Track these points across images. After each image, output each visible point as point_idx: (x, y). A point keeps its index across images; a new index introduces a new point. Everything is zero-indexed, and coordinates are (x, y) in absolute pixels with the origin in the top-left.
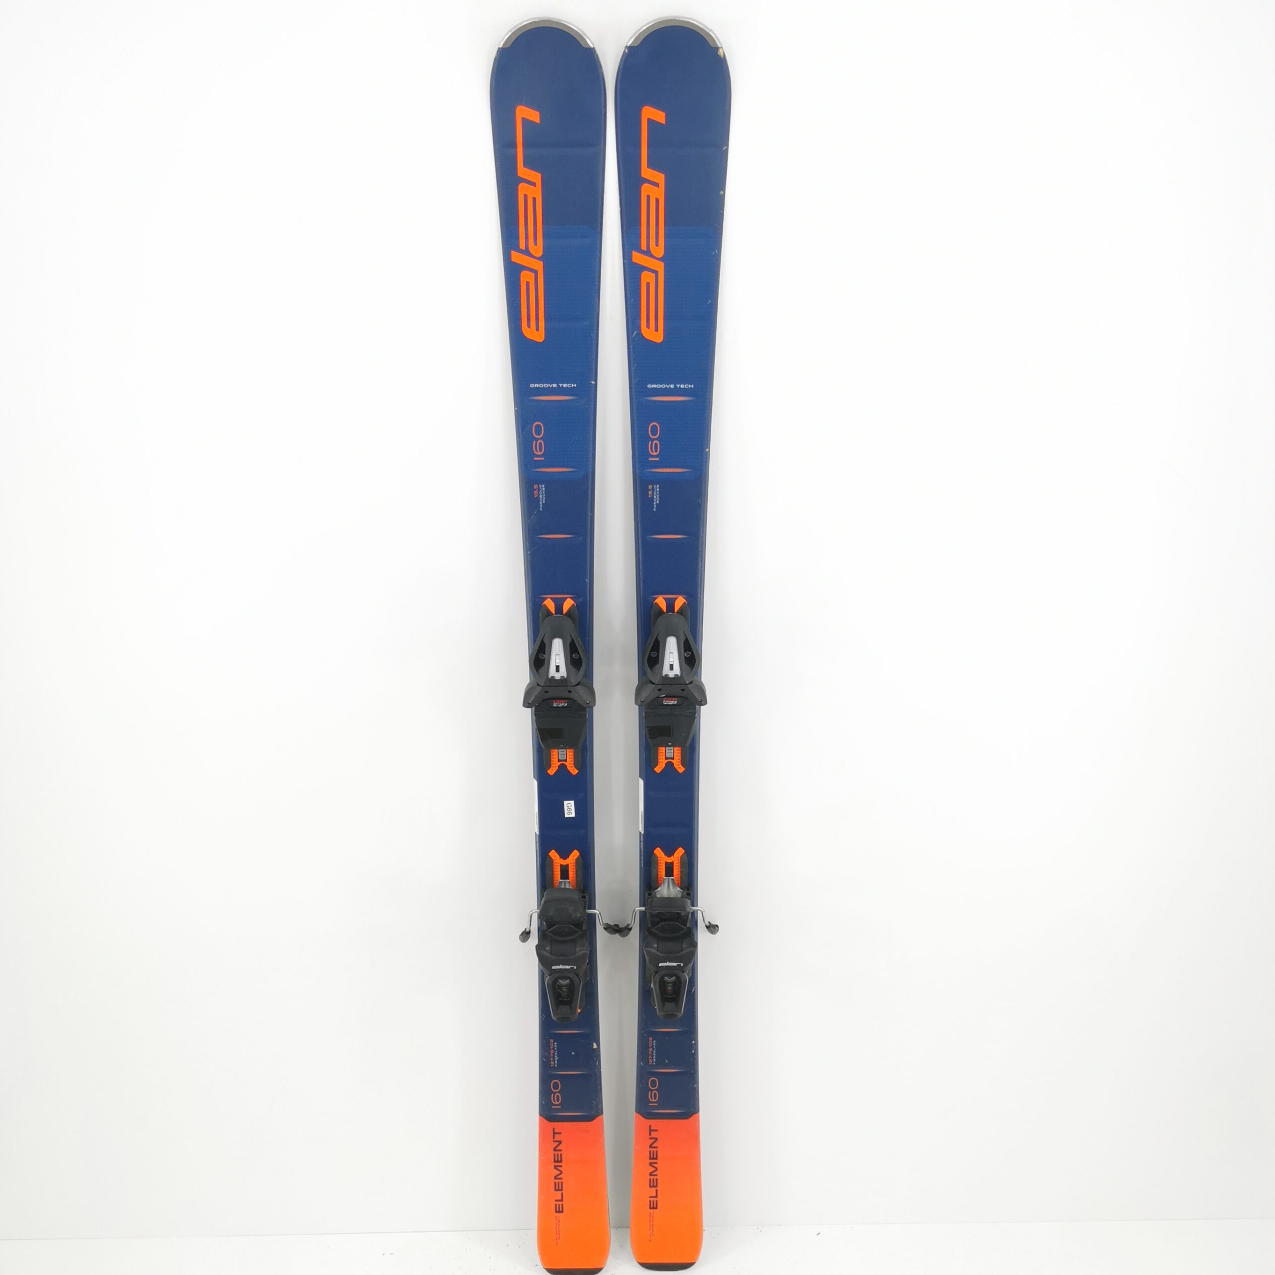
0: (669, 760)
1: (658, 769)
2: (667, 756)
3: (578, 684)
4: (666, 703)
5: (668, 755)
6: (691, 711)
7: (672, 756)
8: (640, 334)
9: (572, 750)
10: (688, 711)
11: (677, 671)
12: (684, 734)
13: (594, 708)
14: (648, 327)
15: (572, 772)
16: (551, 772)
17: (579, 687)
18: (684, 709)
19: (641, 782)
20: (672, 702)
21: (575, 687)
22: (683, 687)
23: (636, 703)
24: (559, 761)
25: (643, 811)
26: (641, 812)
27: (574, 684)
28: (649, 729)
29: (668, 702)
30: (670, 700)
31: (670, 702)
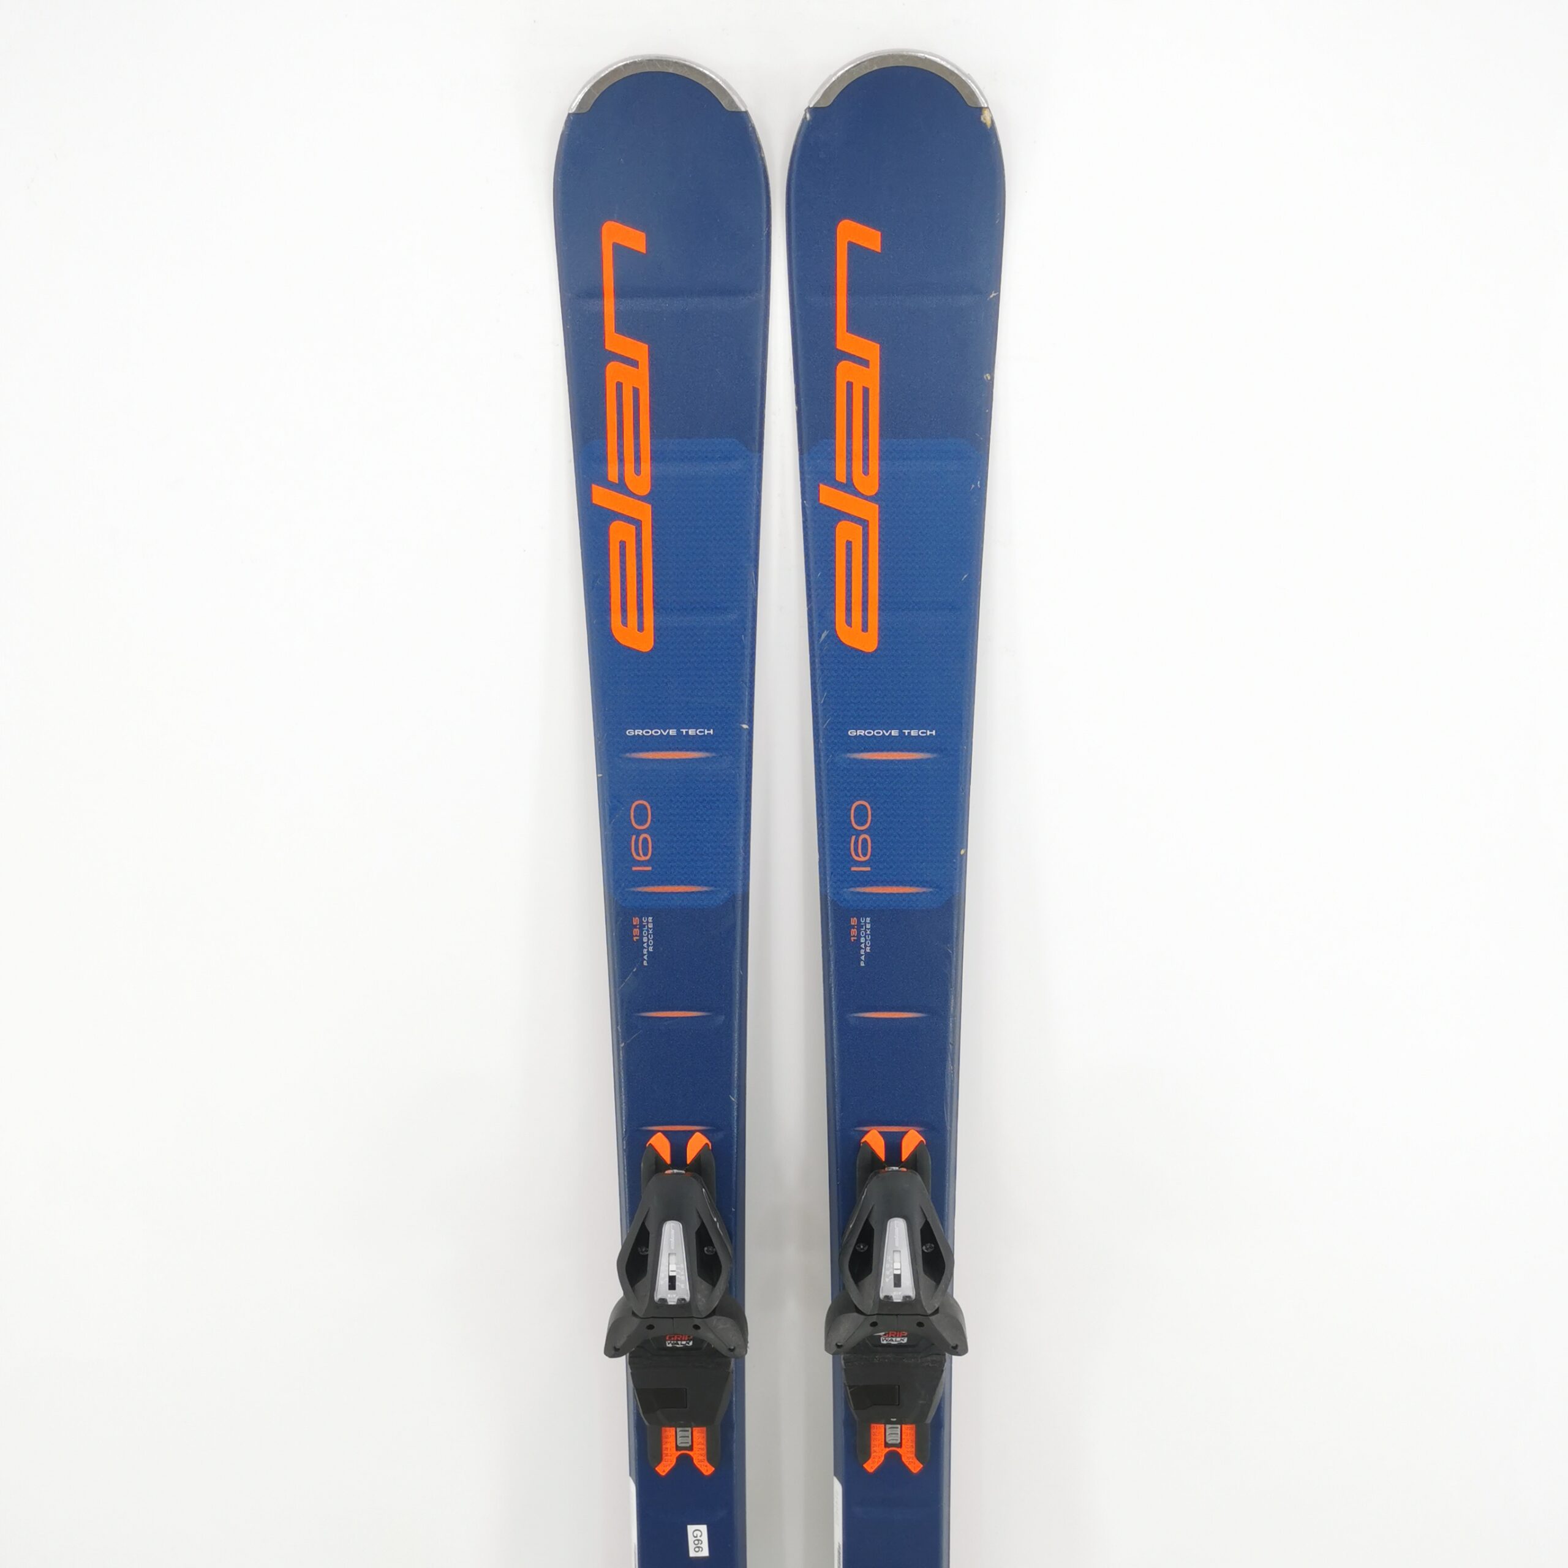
0: (891, 1449)
1: (871, 1466)
2: (887, 1440)
3: (713, 1313)
4: (885, 1342)
5: (891, 1440)
6: (934, 1358)
7: (899, 1441)
8: (834, 636)
9: (704, 1429)
10: (929, 1358)
11: (908, 1288)
12: (921, 1402)
13: (746, 1356)
14: (849, 623)
15: (703, 1469)
16: (663, 1469)
17: (714, 1319)
18: (922, 1354)
19: (838, 1488)
20: (898, 1339)
21: (705, 1319)
22: (920, 1319)
23: (828, 1349)
24: (678, 1448)
25: (841, 1543)
26: (838, 1544)
27: (704, 1316)
28: (852, 1390)
29: (890, 1339)
30: (893, 1335)
31: (894, 1339)
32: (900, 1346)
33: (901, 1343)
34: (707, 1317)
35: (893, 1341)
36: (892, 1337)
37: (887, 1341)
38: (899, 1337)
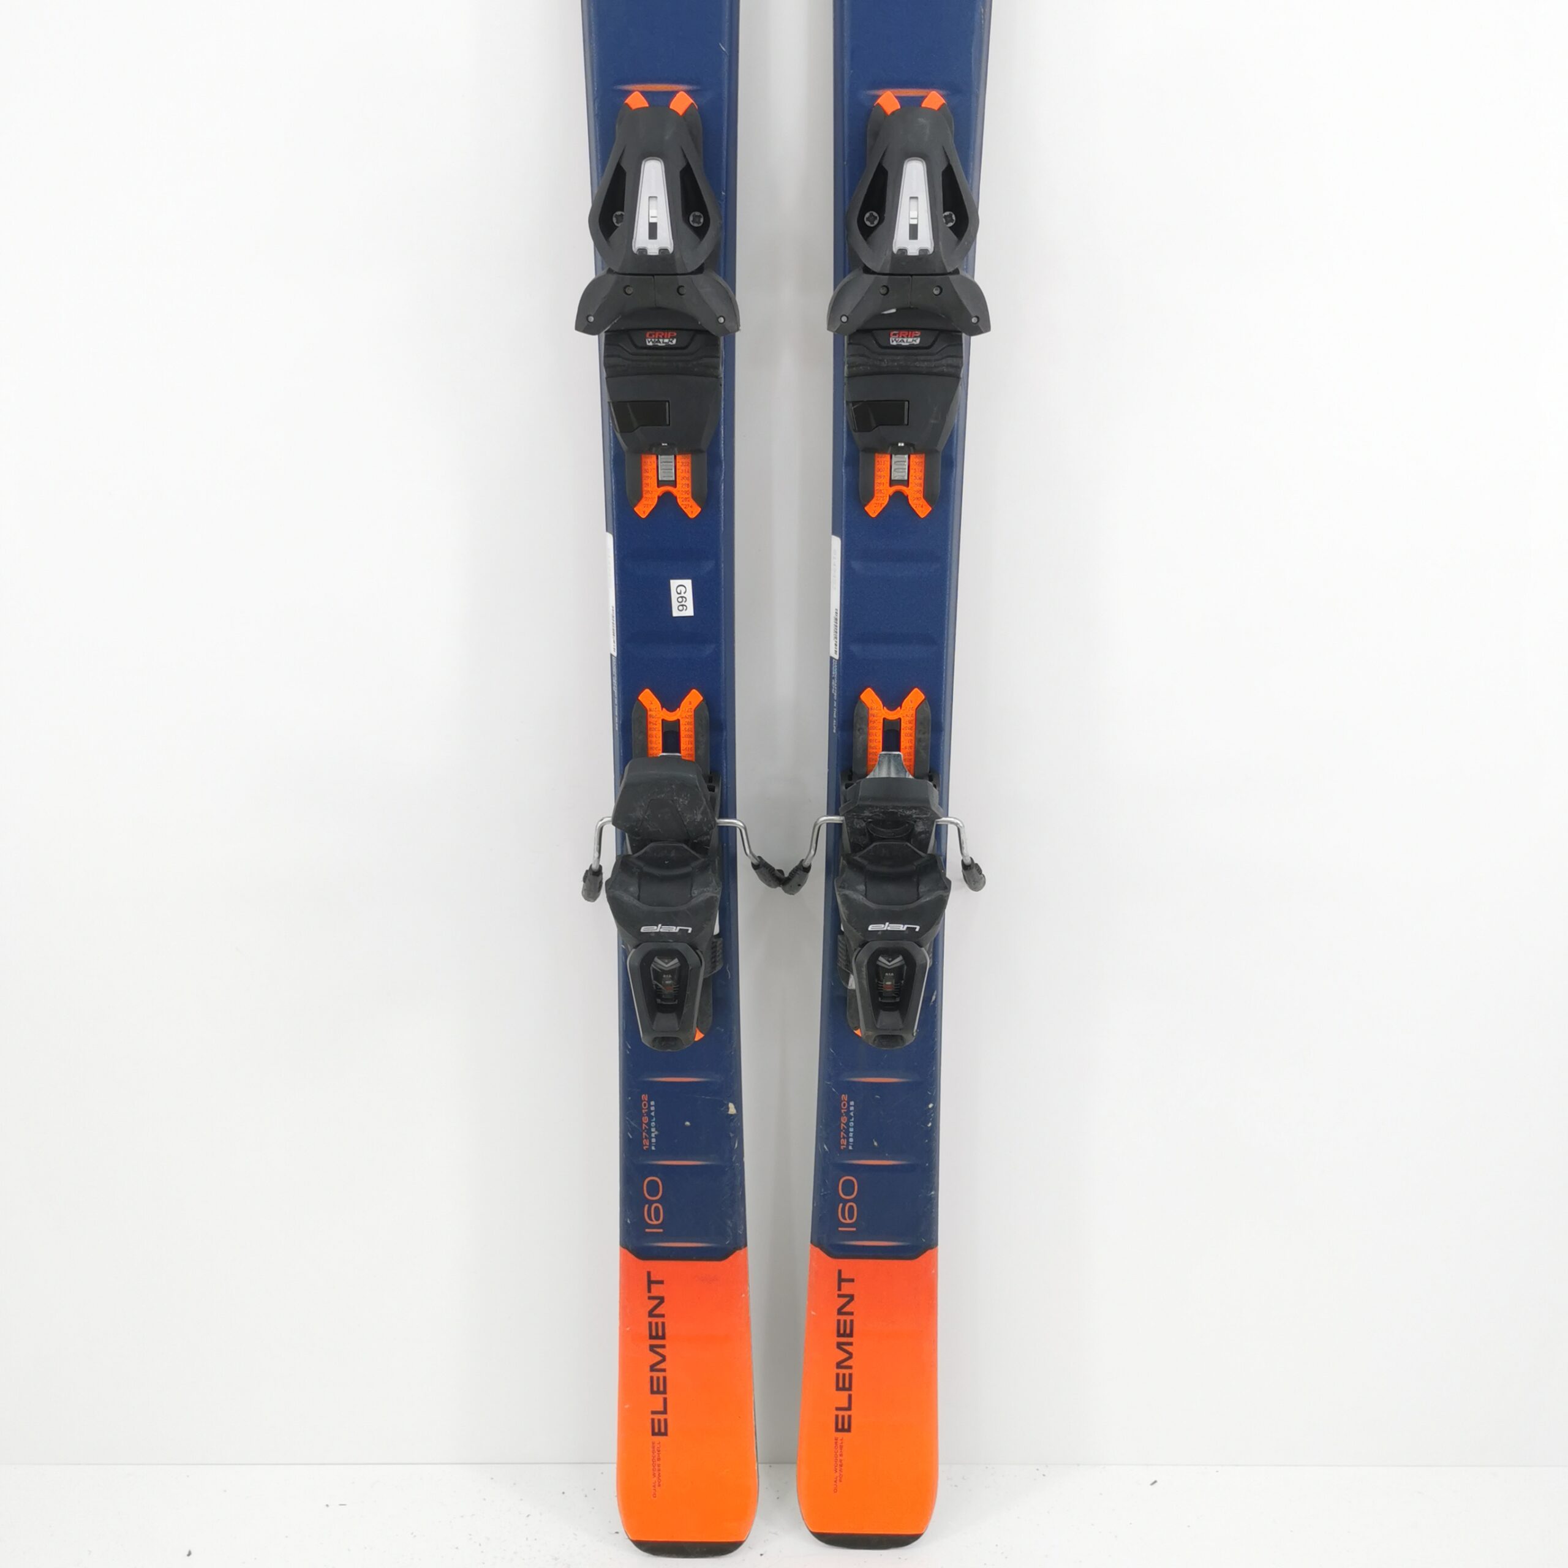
0: (899, 487)
1: (873, 509)
2: (893, 476)
3: (700, 270)
4: (895, 343)
5: (896, 476)
6: (950, 361)
7: (906, 477)
9: (689, 456)
10: (944, 362)
11: (925, 241)
12: (932, 421)
13: (737, 334)
15: (687, 511)
16: (643, 510)
17: (701, 277)
18: (936, 357)
19: (836, 543)
20: (910, 340)
21: (693, 276)
22: (937, 282)
23: (830, 327)
24: (659, 483)
25: (838, 607)
26: (835, 611)
27: (690, 271)
28: (855, 407)
29: (900, 339)
30: (904, 335)
31: (905, 340)
32: (911, 347)
33: (913, 344)
34: (692, 273)
35: (904, 341)
36: (903, 337)
37: (897, 342)
38: (911, 337)
